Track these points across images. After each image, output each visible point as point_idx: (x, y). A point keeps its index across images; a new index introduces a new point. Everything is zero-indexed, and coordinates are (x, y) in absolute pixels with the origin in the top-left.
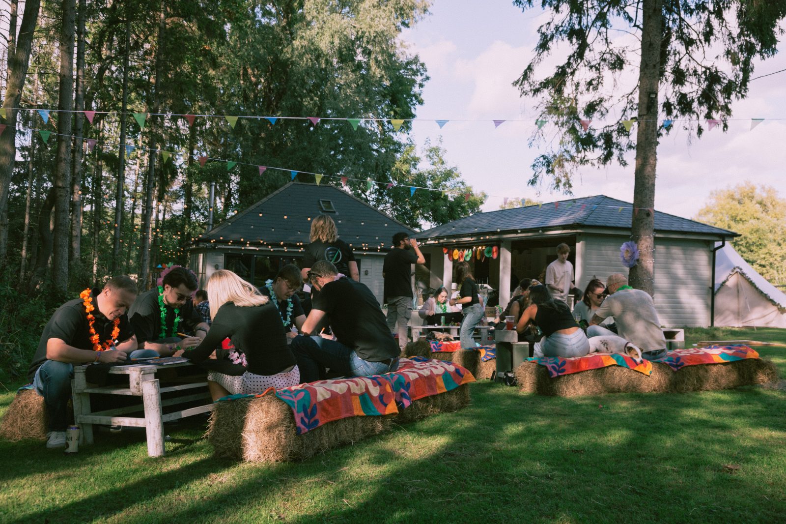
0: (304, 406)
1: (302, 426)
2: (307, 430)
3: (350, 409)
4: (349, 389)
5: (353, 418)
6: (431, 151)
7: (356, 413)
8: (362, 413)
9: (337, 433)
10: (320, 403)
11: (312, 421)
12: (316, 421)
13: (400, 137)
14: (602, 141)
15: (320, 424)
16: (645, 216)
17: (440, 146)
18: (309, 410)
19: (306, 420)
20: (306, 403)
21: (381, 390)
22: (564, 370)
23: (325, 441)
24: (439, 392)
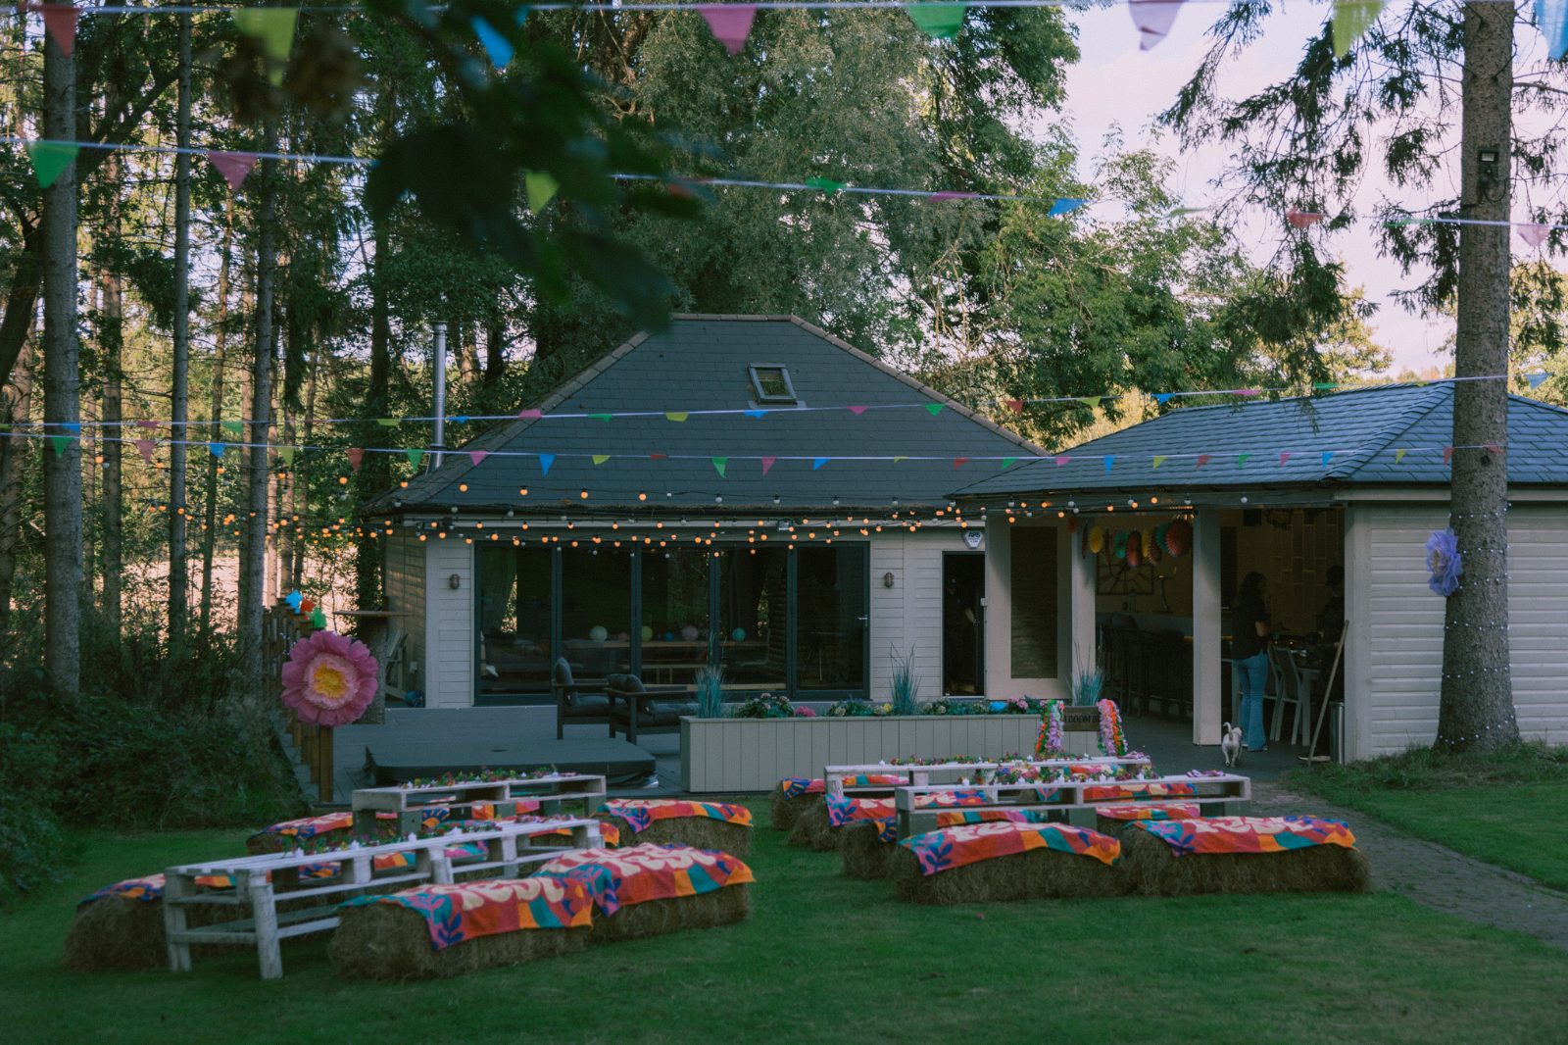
0: (443, 916)
1: (440, 941)
2: (445, 945)
3: (516, 919)
4: (514, 894)
5: (519, 932)
6: (1125, 167)
7: (522, 926)
8: (534, 925)
9: (493, 953)
10: (469, 913)
11: (453, 934)
12: (460, 935)
13: (1029, 124)
14: (1431, 242)
15: (465, 938)
16: (1477, 465)
17: (1153, 148)
18: (449, 922)
19: (446, 934)
20: (447, 914)
21: (566, 894)
22: (948, 861)
23: (474, 960)
24: (679, 893)
